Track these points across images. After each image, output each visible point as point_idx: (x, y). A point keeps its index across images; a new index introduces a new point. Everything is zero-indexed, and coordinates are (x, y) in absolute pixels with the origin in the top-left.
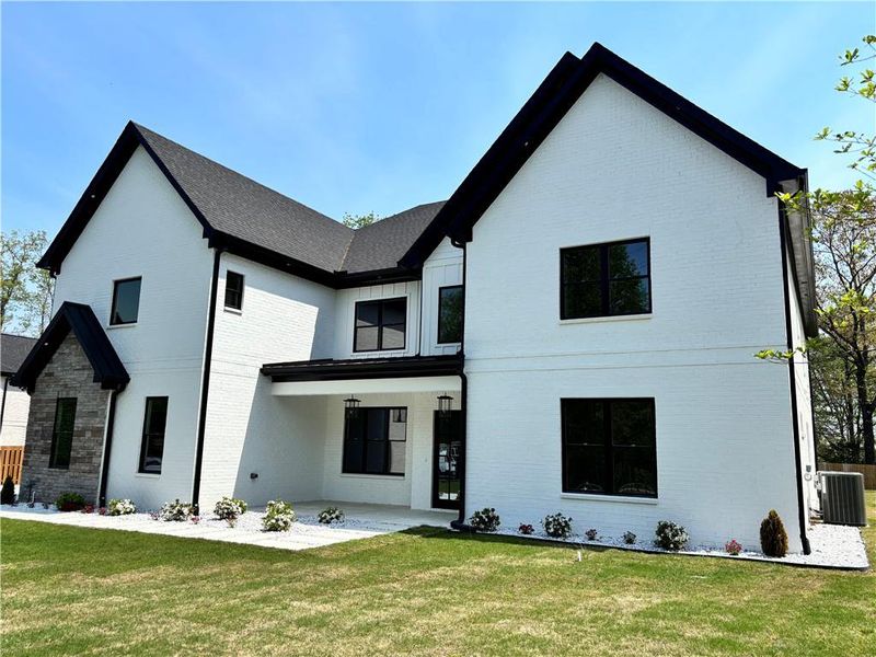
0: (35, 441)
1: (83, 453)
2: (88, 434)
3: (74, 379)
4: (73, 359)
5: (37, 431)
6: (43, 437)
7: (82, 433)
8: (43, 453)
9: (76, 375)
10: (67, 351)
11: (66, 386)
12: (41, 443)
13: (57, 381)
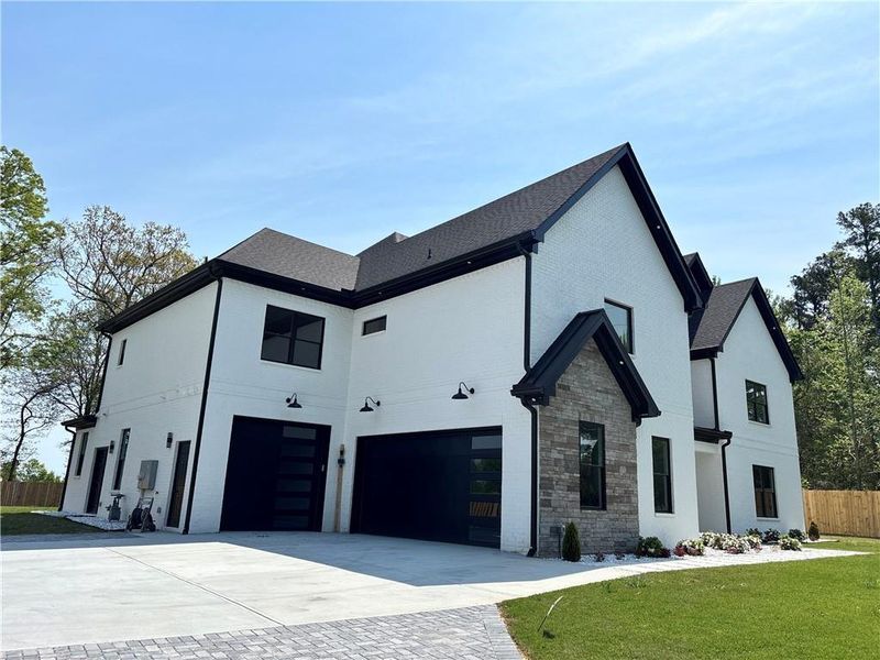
0: (556, 473)
1: (619, 491)
2: (623, 470)
3: (597, 402)
4: (592, 376)
5: (557, 460)
6: (567, 469)
7: (616, 468)
8: (570, 489)
9: (599, 397)
10: (583, 364)
11: (588, 407)
12: (566, 476)
13: (576, 399)
